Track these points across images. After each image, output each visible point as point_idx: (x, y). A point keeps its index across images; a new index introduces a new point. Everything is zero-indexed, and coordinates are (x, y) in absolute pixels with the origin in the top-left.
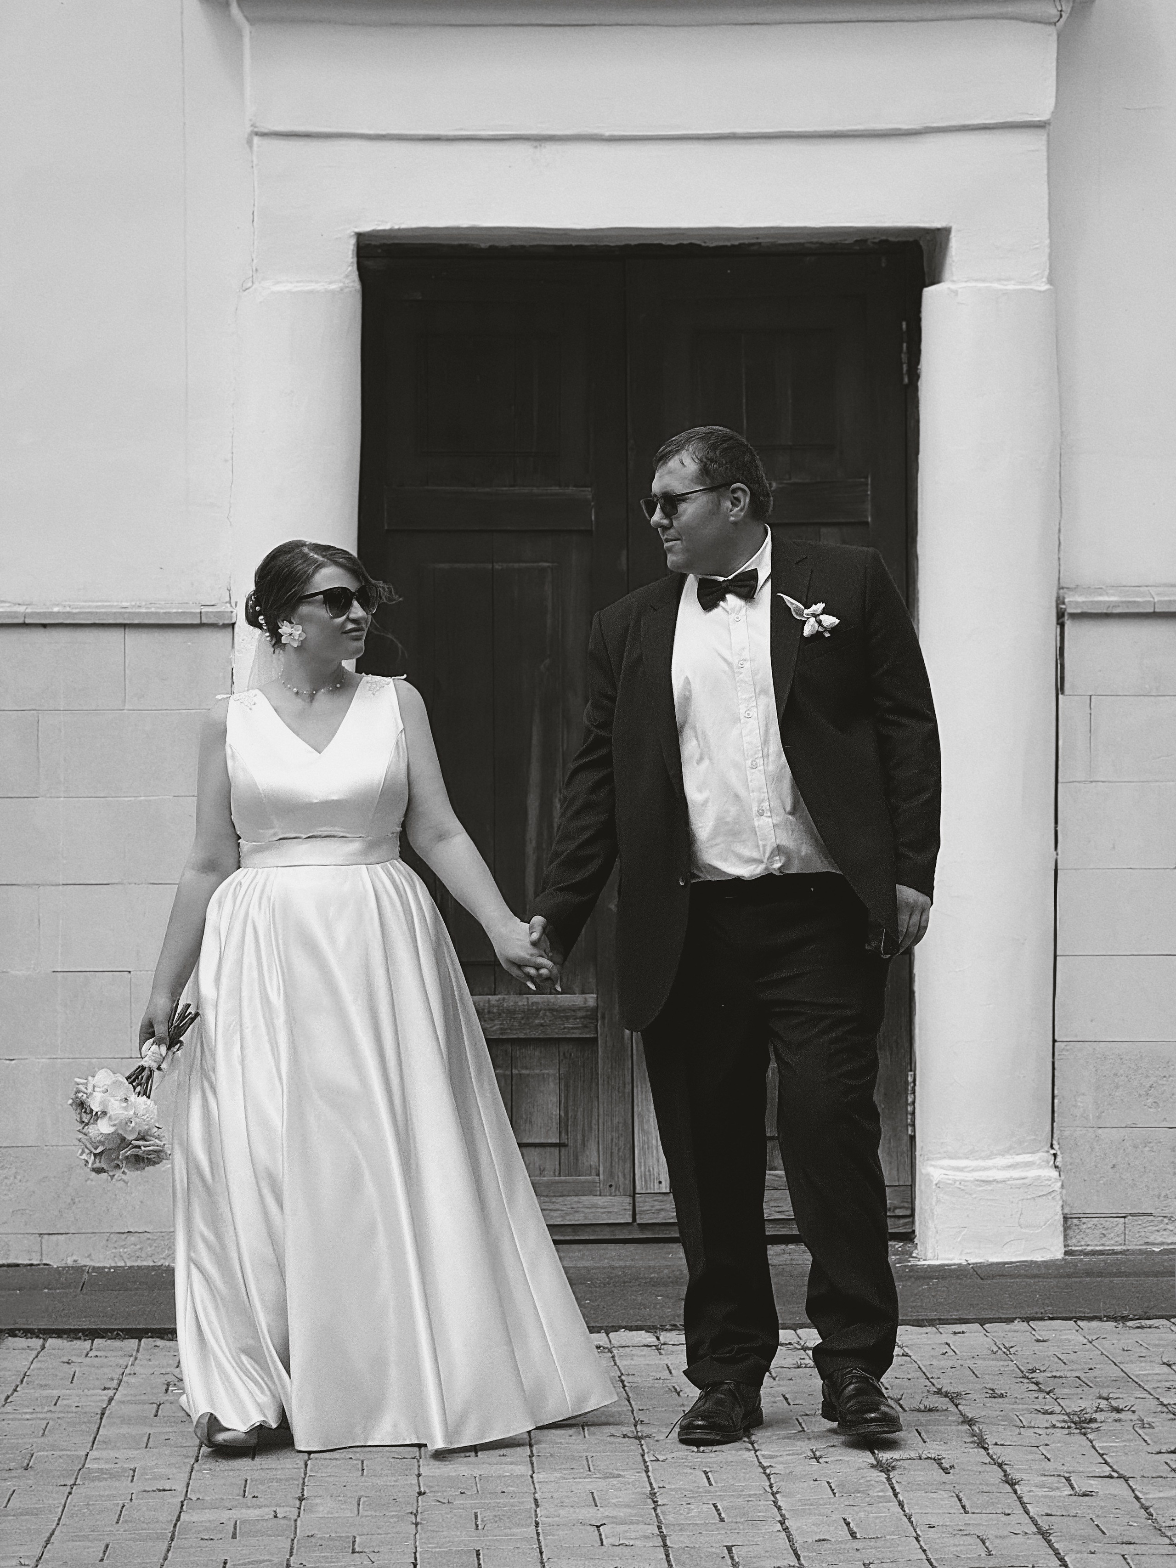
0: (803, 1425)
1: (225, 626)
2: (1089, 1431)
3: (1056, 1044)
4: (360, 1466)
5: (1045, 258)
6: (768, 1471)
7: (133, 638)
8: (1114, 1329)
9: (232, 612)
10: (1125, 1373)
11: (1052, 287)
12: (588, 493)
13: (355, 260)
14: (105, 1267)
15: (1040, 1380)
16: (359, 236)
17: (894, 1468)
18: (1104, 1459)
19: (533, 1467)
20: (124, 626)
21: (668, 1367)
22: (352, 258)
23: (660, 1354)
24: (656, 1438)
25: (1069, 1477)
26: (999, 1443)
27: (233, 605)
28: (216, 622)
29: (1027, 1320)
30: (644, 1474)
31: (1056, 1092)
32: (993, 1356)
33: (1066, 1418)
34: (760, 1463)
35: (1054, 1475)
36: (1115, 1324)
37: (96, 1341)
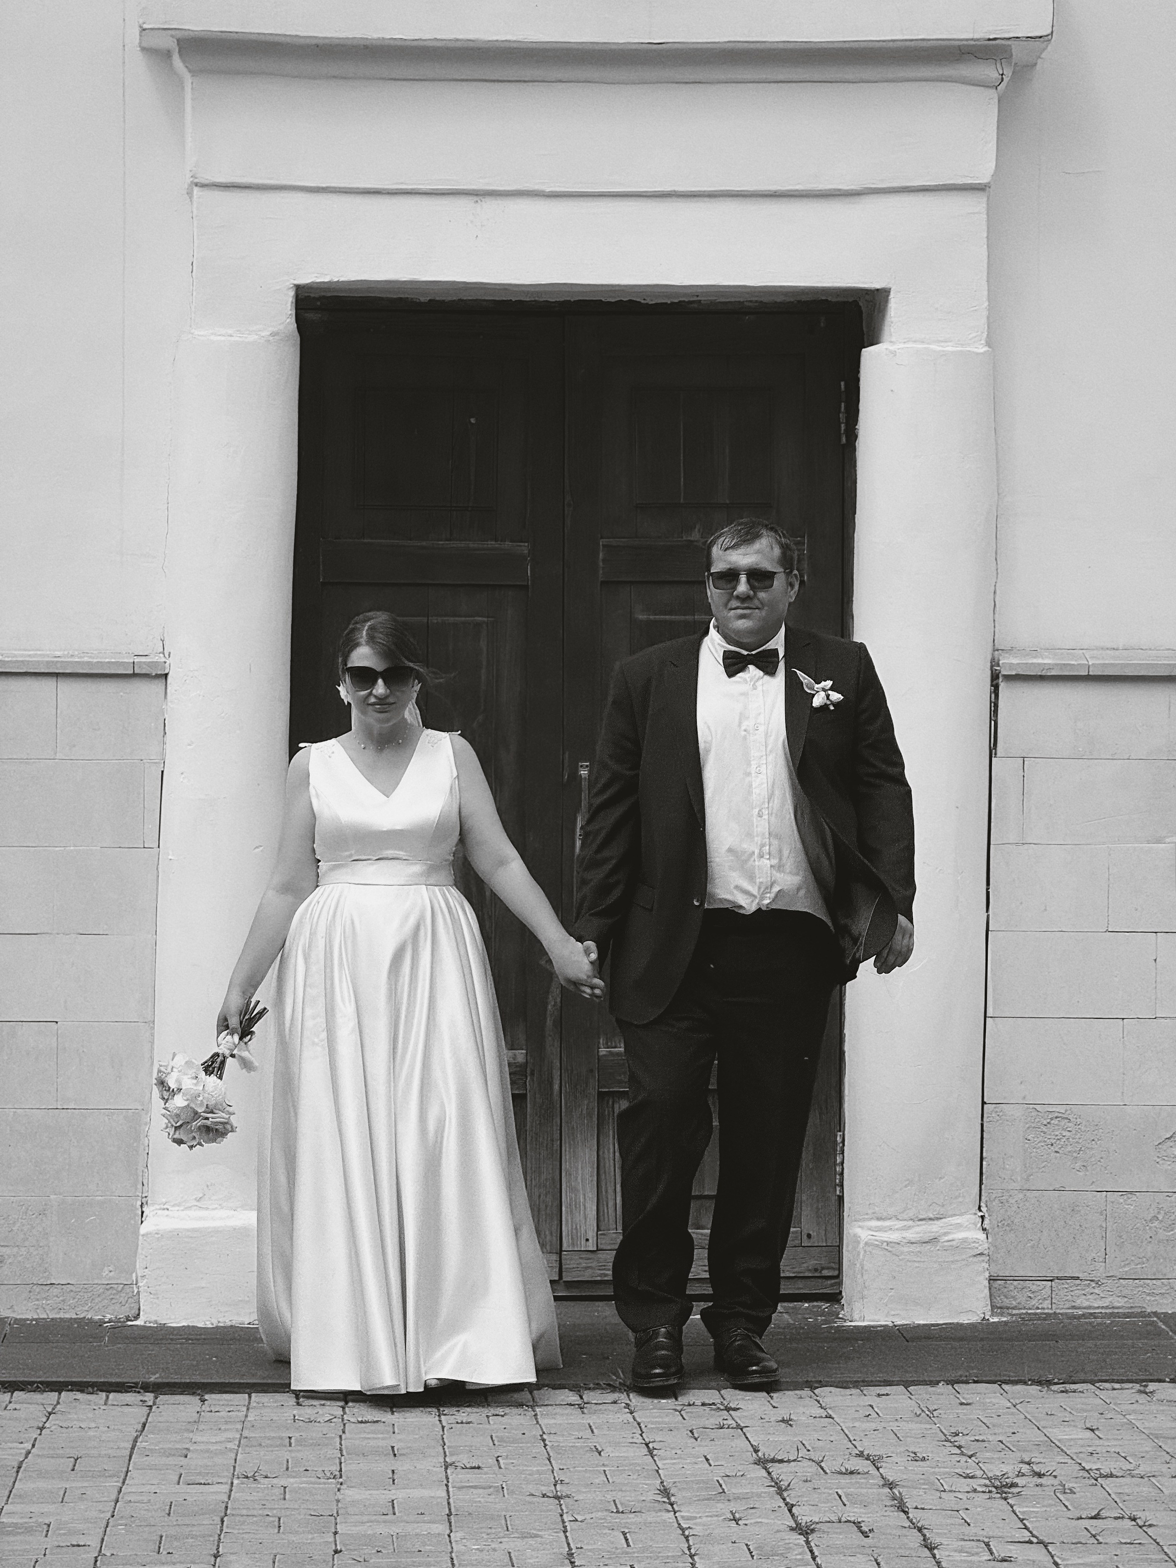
0: (724, 1486)
1: (157, 676)
2: (1010, 1495)
3: (985, 1106)
4: (276, 1524)
5: (984, 320)
6: (687, 1533)
7: (66, 688)
8: (1039, 1393)
9: (165, 662)
10: (1048, 1437)
11: (990, 350)
12: (524, 548)
13: (294, 312)
14: (28, 1319)
15: (963, 1443)
16: (298, 288)
17: (813, 1531)
18: (1024, 1525)
19: (450, 1526)
20: (57, 675)
21: (590, 1427)
22: (291, 310)
23: (583, 1413)
24: (575, 1498)
25: (989, 1542)
26: (919, 1507)
27: (167, 656)
28: (148, 672)
29: (952, 1383)
30: (562, 1534)
31: (984, 1154)
32: (916, 1419)
33: (987, 1482)
34: (679, 1524)
35: (973, 1540)
36: (1040, 1388)
37: (16, 1393)
